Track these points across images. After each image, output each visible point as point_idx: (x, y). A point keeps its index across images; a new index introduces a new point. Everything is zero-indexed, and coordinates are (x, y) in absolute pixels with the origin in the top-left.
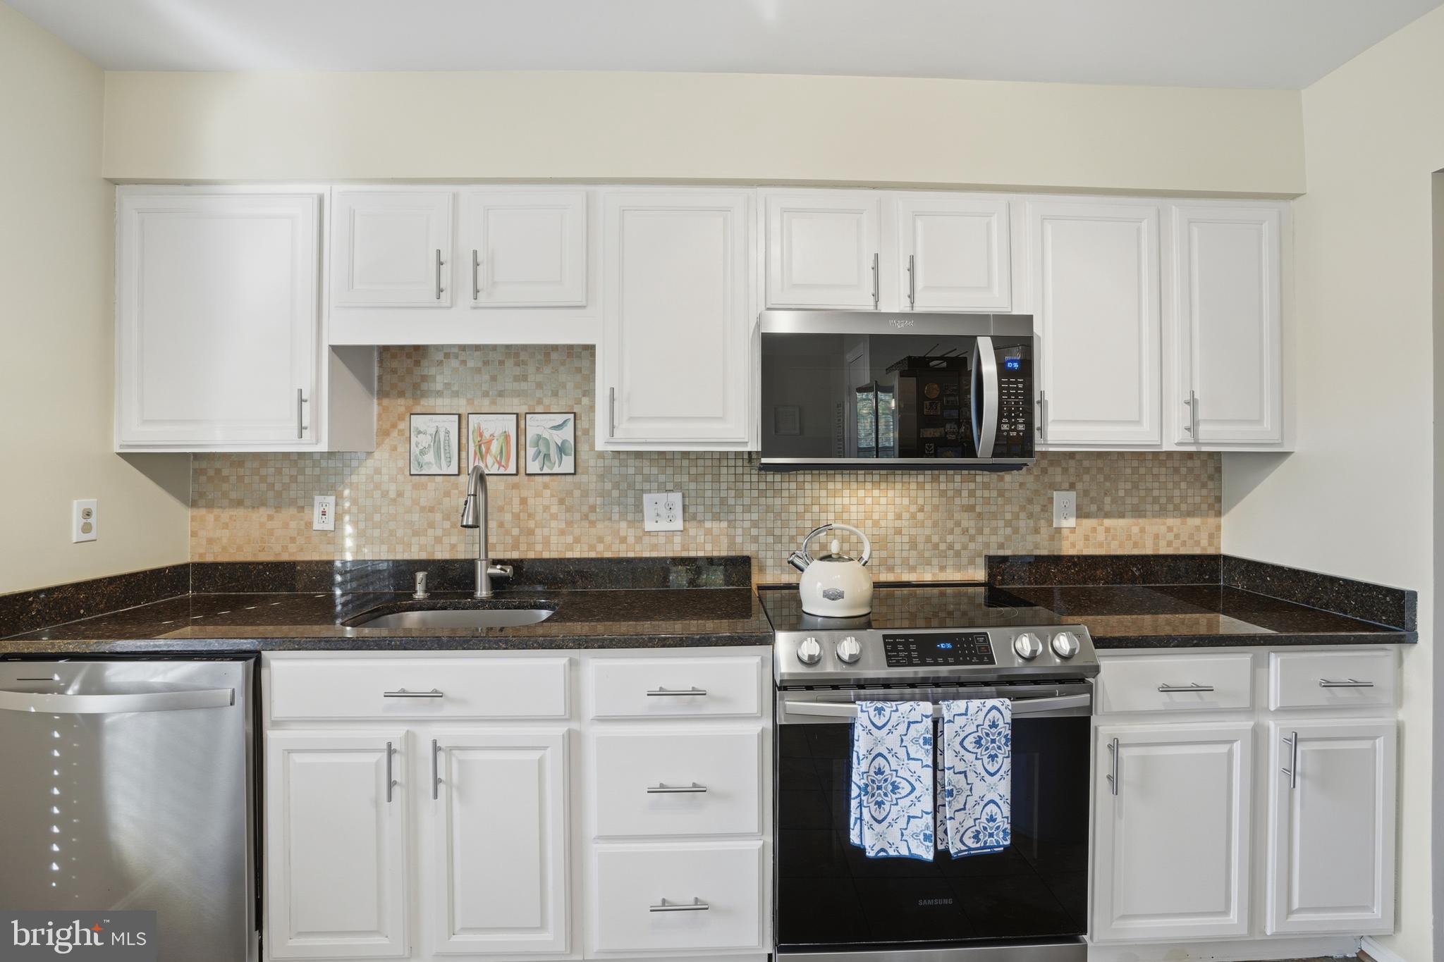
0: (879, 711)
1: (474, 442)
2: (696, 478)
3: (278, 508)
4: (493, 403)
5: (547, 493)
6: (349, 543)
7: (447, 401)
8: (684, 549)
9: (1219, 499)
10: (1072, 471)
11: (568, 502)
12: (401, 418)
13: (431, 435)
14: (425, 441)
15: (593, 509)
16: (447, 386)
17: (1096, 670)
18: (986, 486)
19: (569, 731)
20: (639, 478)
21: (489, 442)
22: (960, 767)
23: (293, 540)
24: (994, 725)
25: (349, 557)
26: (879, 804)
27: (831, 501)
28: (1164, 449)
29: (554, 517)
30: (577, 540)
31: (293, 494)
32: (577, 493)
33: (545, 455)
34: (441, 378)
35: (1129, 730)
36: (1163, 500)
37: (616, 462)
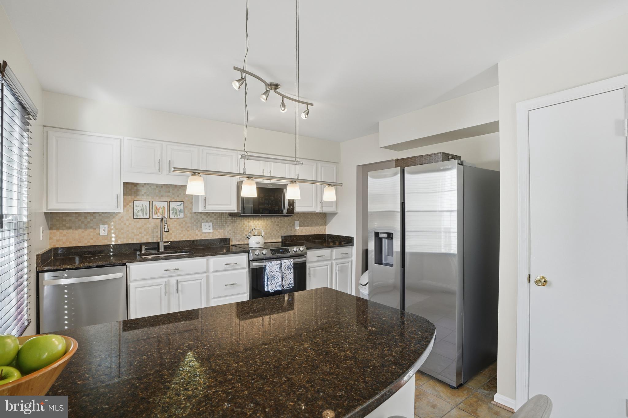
0: (271, 263)
1: (154, 209)
2: (215, 219)
3: (86, 229)
4: (160, 198)
5: (176, 223)
6: (113, 239)
7: (145, 197)
8: (212, 237)
9: (326, 222)
10: (298, 216)
11: (182, 225)
12: (130, 202)
13: (141, 207)
14: (139, 208)
15: (189, 227)
16: (145, 193)
17: (306, 253)
18: (281, 220)
19: (207, 275)
20: (201, 219)
21: (159, 209)
22: (285, 272)
23: (92, 239)
24: (291, 264)
25: (113, 243)
26: (271, 281)
27: (248, 224)
28: (317, 212)
29: (178, 230)
30: (184, 236)
31: (91, 225)
32: (184, 223)
33: (175, 213)
34: (143, 191)
35: (312, 265)
36: (316, 223)
37: (195, 215)
